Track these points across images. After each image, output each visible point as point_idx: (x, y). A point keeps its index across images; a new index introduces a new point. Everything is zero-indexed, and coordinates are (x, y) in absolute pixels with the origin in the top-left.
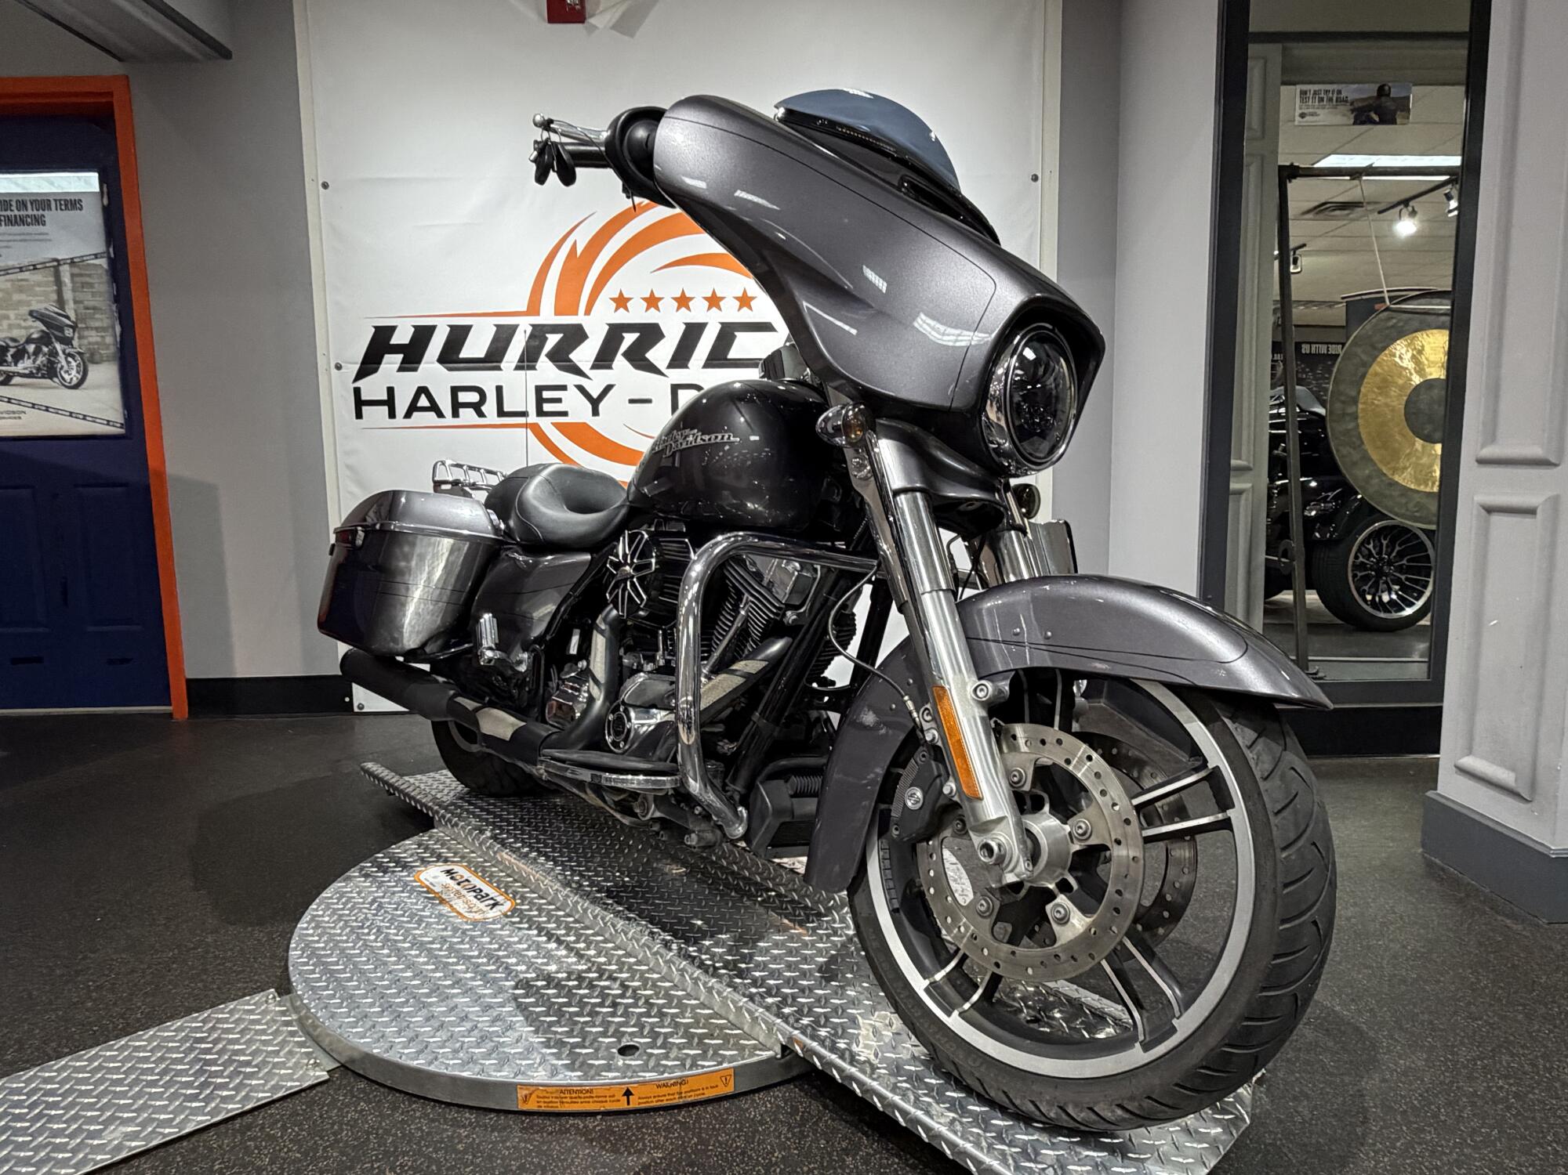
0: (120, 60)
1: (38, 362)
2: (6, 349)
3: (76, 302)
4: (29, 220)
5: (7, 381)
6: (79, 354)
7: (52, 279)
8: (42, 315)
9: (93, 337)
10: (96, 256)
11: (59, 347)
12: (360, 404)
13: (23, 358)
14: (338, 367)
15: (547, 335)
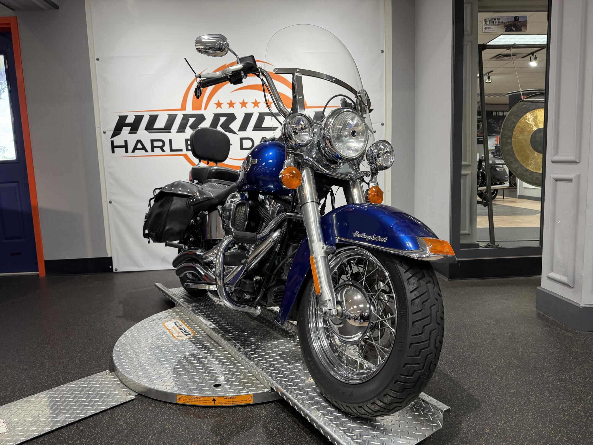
0: (12, 10)
12: (113, 147)
14: (104, 133)
15: (189, 118)
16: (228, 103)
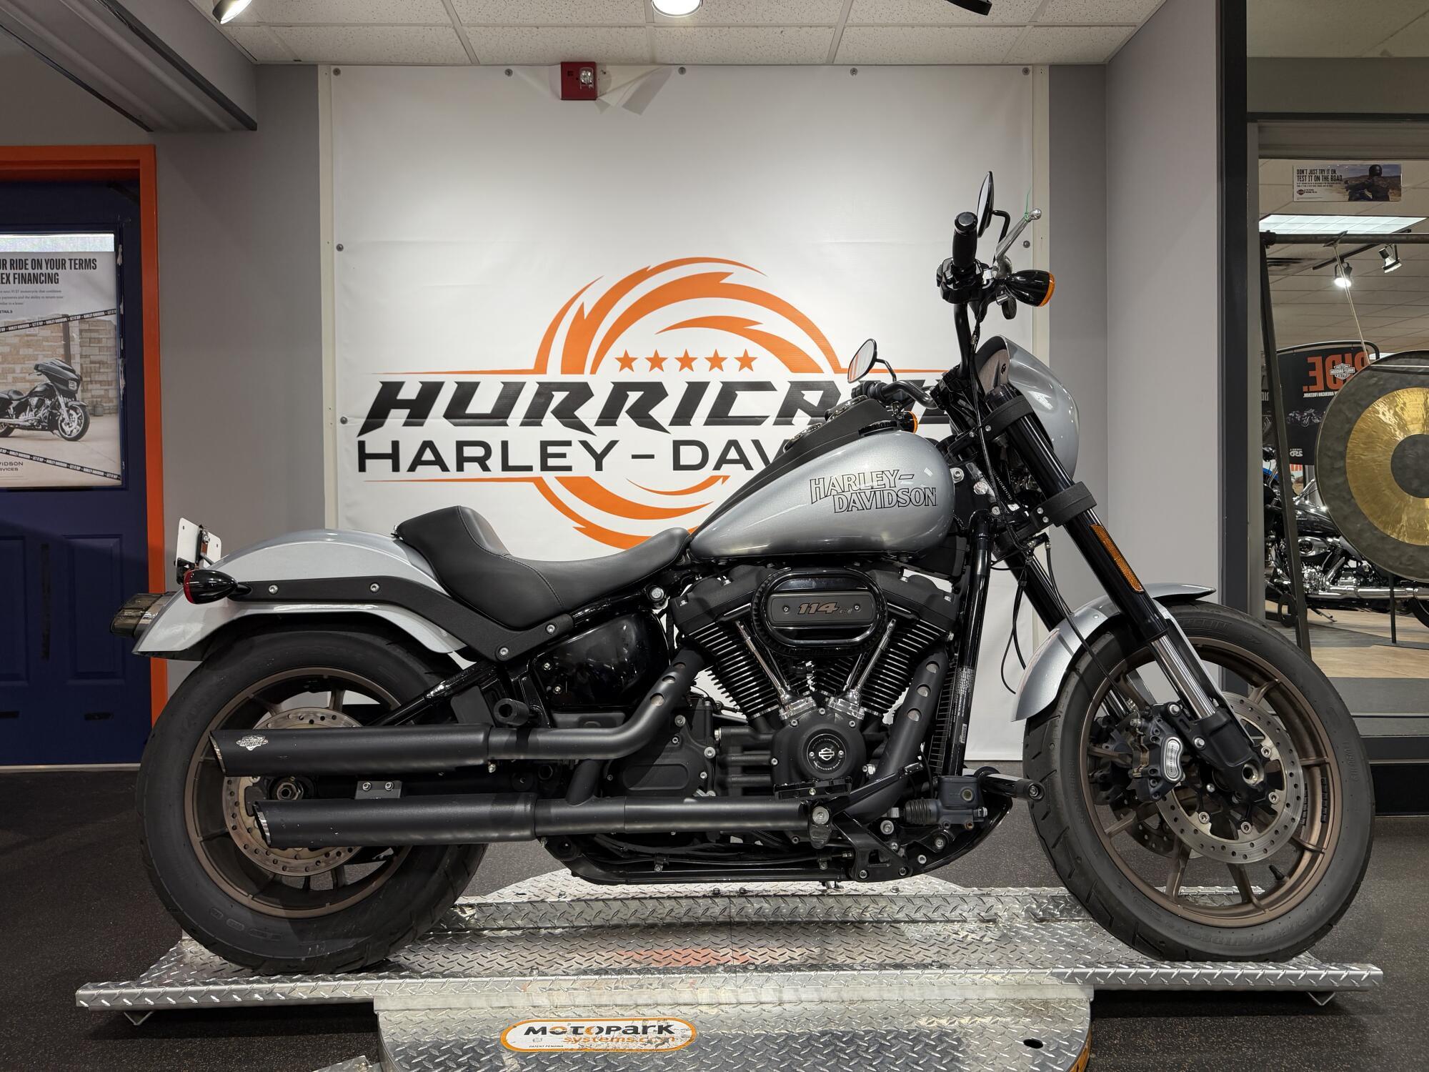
0: (147, 129)
1: (40, 415)
2: (9, 401)
3: (81, 356)
4: (43, 278)
5: (7, 434)
6: (82, 406)
7: (62, 334)
8: (48, 368)
9: (97, 390)
10: (106, 313)
11: (61, 400)
12: (363, 457)
13: (25, 410)
14: (344, 421)
15: (553, 393)
16: (649, 359)
